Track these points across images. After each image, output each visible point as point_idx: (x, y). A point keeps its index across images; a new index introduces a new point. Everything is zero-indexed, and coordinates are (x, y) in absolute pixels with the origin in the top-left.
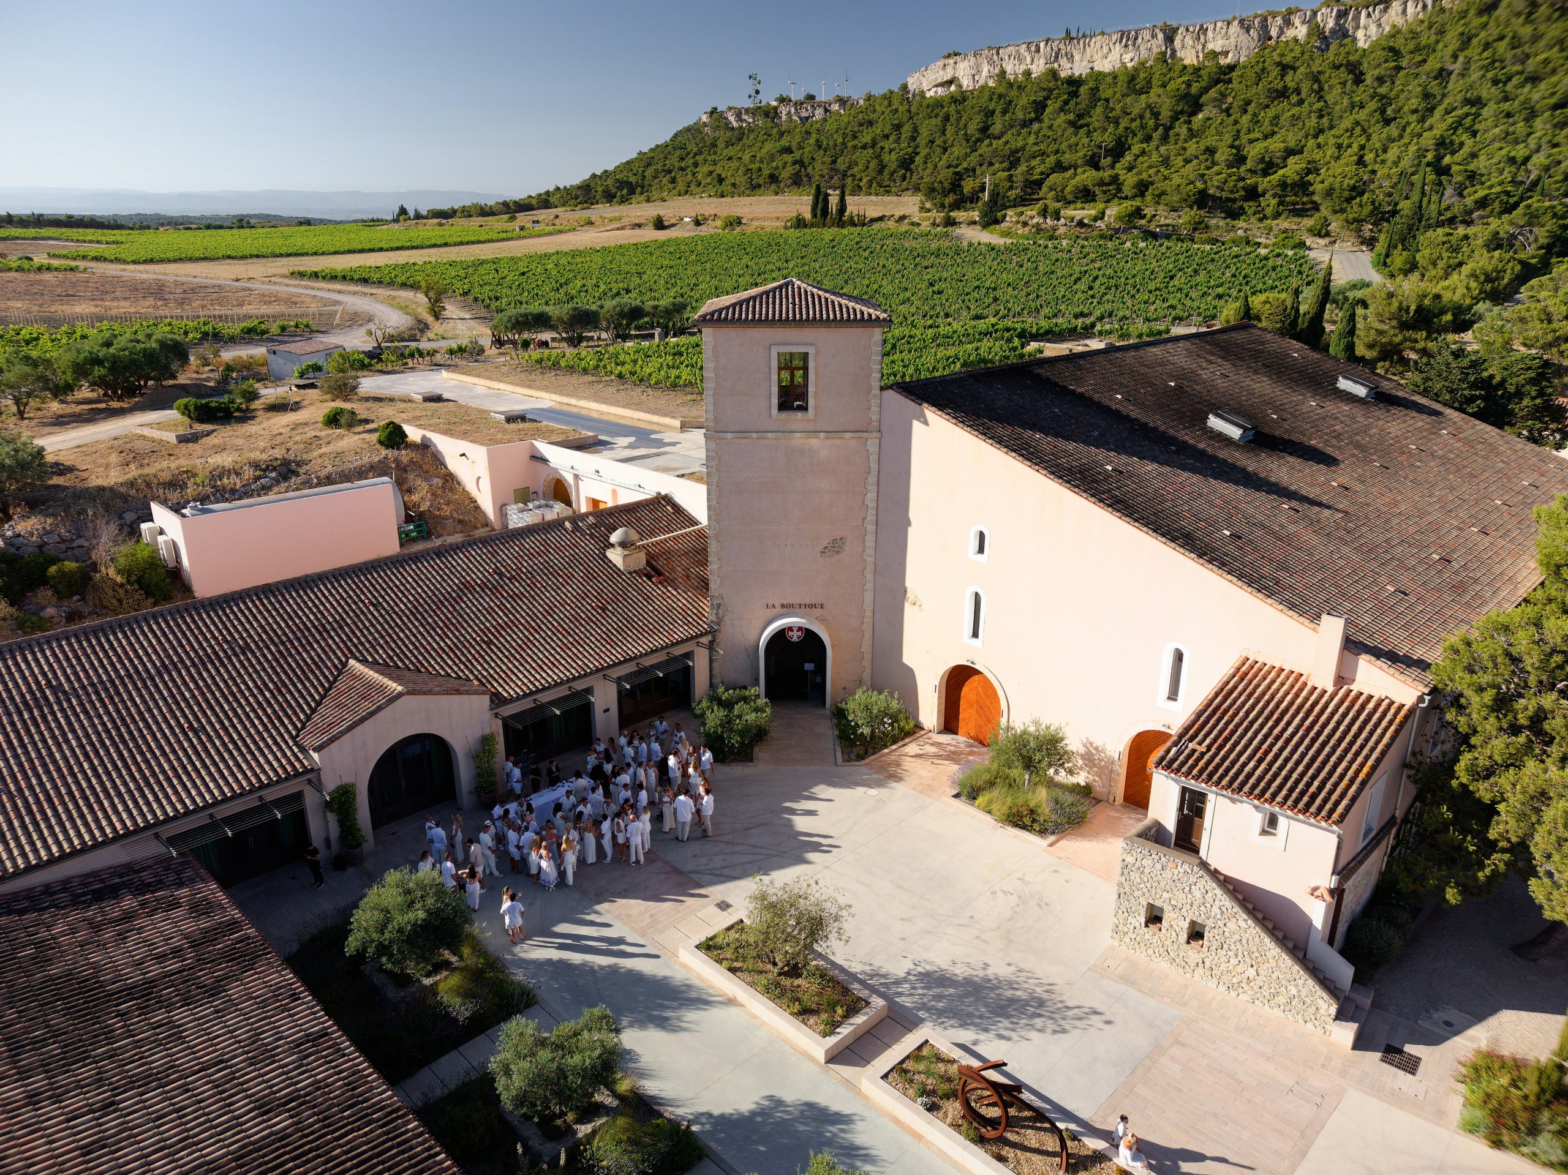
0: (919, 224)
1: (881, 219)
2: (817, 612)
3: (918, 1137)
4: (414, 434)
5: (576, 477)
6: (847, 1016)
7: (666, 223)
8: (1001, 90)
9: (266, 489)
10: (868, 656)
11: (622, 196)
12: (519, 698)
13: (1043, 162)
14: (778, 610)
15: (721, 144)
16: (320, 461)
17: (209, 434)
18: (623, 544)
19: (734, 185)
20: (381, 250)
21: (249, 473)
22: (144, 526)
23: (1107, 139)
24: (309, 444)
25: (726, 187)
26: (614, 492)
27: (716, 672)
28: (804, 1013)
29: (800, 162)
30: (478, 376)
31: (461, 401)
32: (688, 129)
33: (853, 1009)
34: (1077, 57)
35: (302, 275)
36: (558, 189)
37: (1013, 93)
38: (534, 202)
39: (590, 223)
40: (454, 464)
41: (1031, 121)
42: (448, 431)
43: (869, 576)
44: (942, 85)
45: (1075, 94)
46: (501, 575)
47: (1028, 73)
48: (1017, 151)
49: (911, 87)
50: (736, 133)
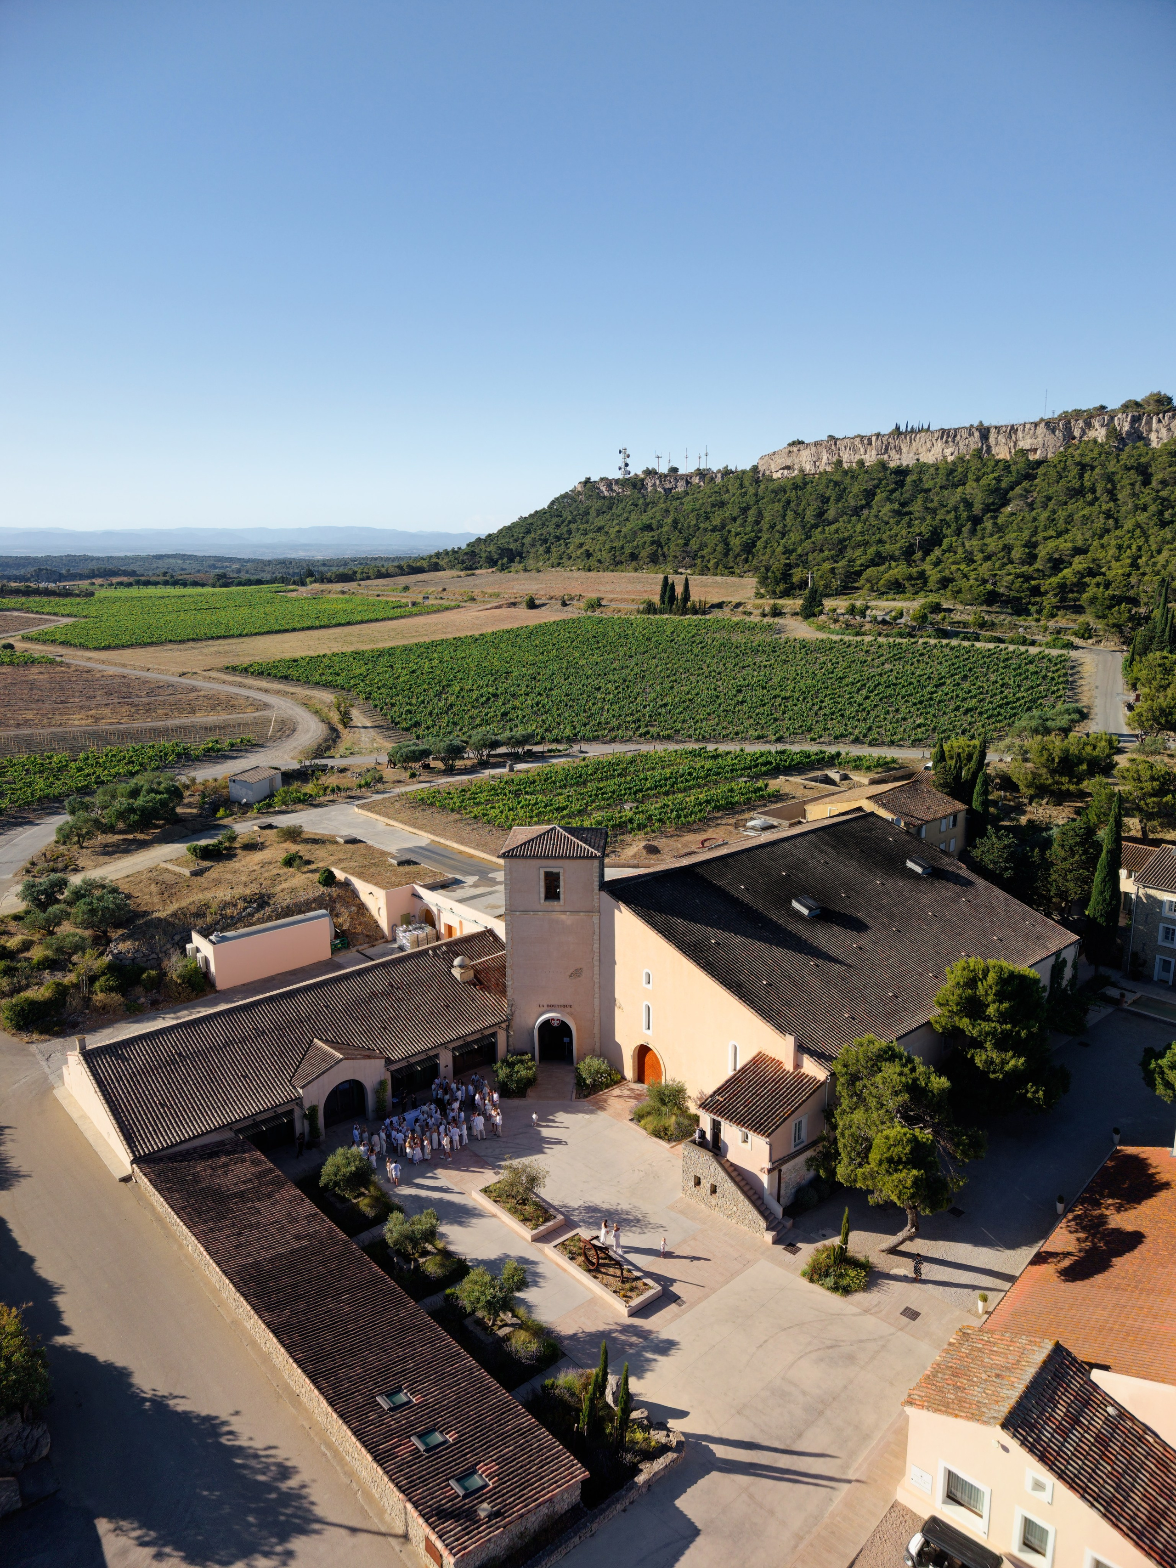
0: (751, 613)
1: (720, 606)
2: (568, 1009)
3: (565, 1270)
4: (340, 875)
5: (439, 911)
6: (544, 1222)
7: (537, 602)
8: (837, 477)
9: (251, 915)
10: (597, 1036)
11: (503, 565)
12: (400, 1060)
13: (865, 553)
14: (546, 1008)
15: (593, 513)
16: (282, 895)
17: (209, 869)
18: (461, 966)
19: (600, 561)
21: (241, 904)
22: (188, 946)
23: (923, 528)
24: (273, 881)
25: (592, 562)
26: (461, 922)
27: (510, 1042)
28: (525, 1220)
29: (658, 543)
30: (379, 814)
31: (369, 842)
32: (565, 496)
33: (547, 1220)
34: (904, 450)
35: (235, 670)
37: (848, 480)
39: (472, 599)
40: (364, 897)
41: (862, 507)
42: (361, 876)
43: (597, 990)
44: (787, 468)
45: (901, 484)
47: (861, 463)
48: (845, 540)
49: (761, 468)
50: (607, 502)
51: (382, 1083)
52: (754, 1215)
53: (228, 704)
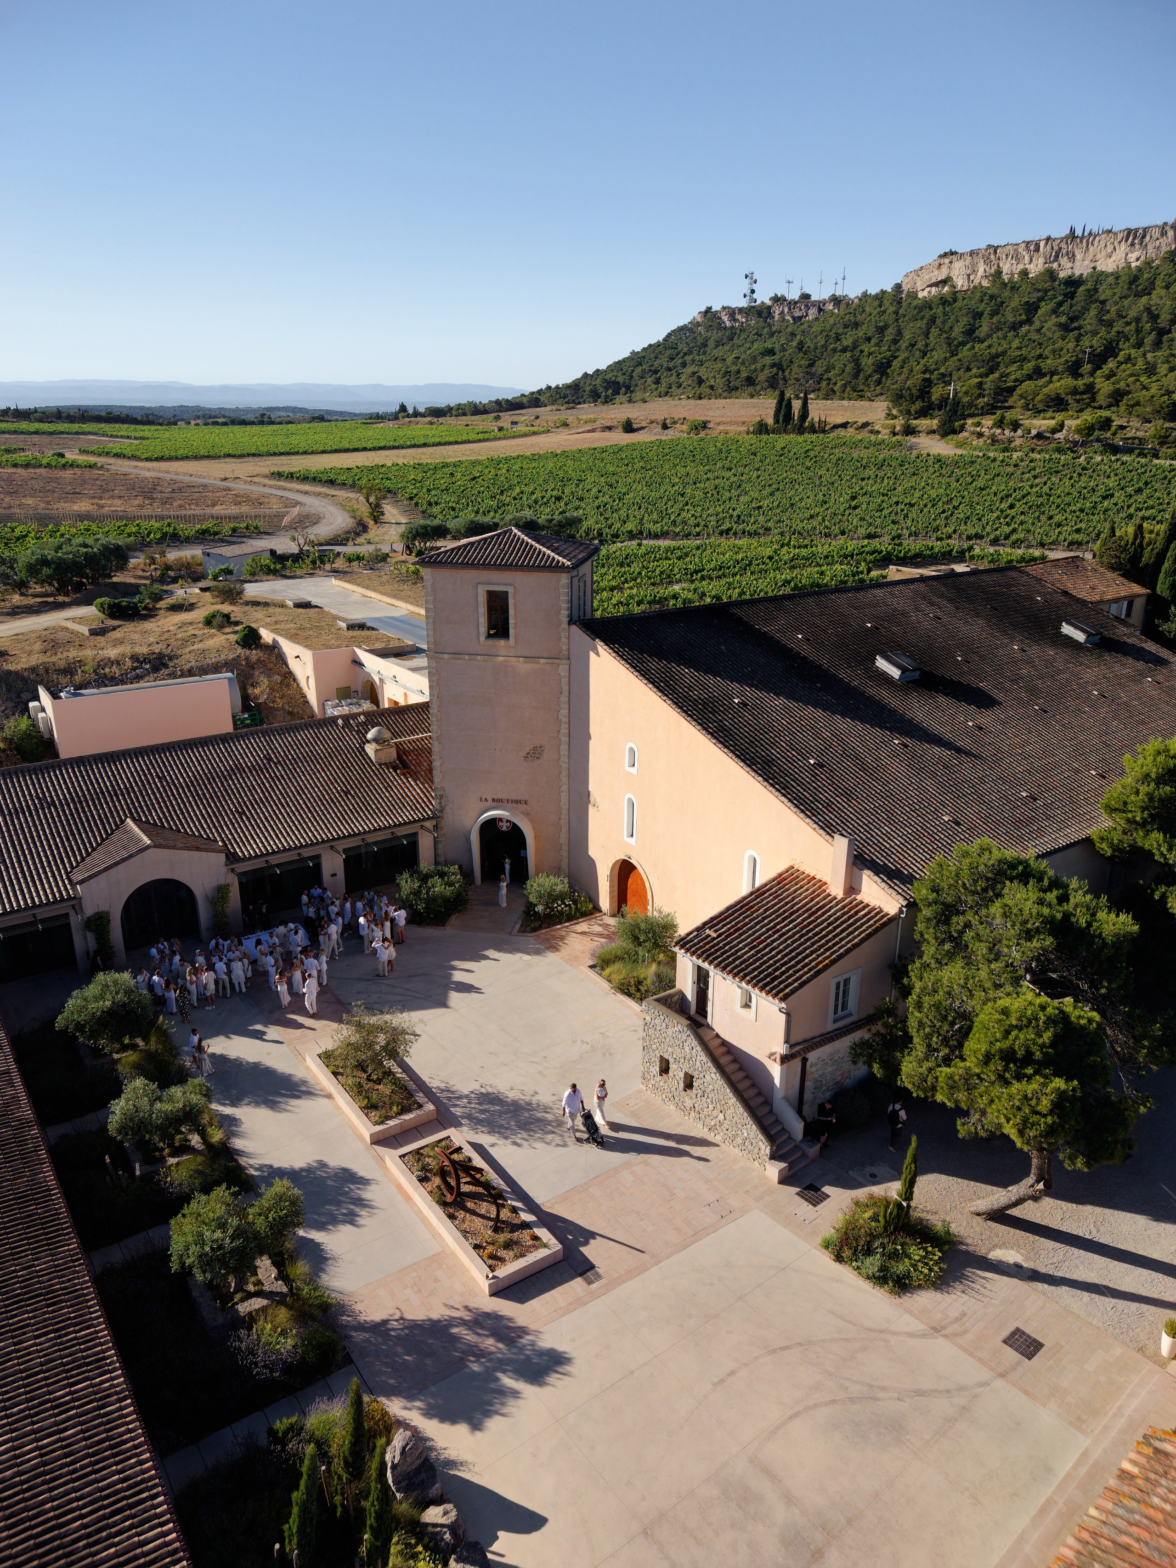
0: (878, 432)
1: (844, 425)
2: (523, 807)
3: (408, 1198)
4: (267, 636)
5: (381, 680)
6: (399, 1114)
7: (635, 426)
8: (995, 291)
9: (138, 678)
10: (565, 847)
11: (607, 397)
12: (252, 858)
13: (1021, 368)
14: (490, 803)
15: (711, 344)
16: (188, 658)
17: (115, 628)
18: (376, 740)
19: (712, 389)
20: (365, 449)
21: (129, 663)
22: (31, 704)
23: (1093, 342)
24: (185, 642)
25: (704, 389)
26: (406, 695)
27: (440, 852)
28: (369, 1107)
29: (778, 366)
30: (358, 585)
31: (326, 609)
32: (681, 329)
33: (404, 1110)
34: (1079, 257)
35: (279, 475)
36: (549, 388)
37: (1007, 293)
38: (525, 400)
39: (566, 425)
40: (293, 664)
41: (1022, 323)
42: (293, 637)
43: (564, 780)
44: (936, 284)
45: (1072, 296)
46: (270, 759)
47: (1025, 273)
48: (997, 355)
49: (905, 287)
50: (728, 333)
51: (222, 891)
52: (752, 1130)
53: (259, 502)
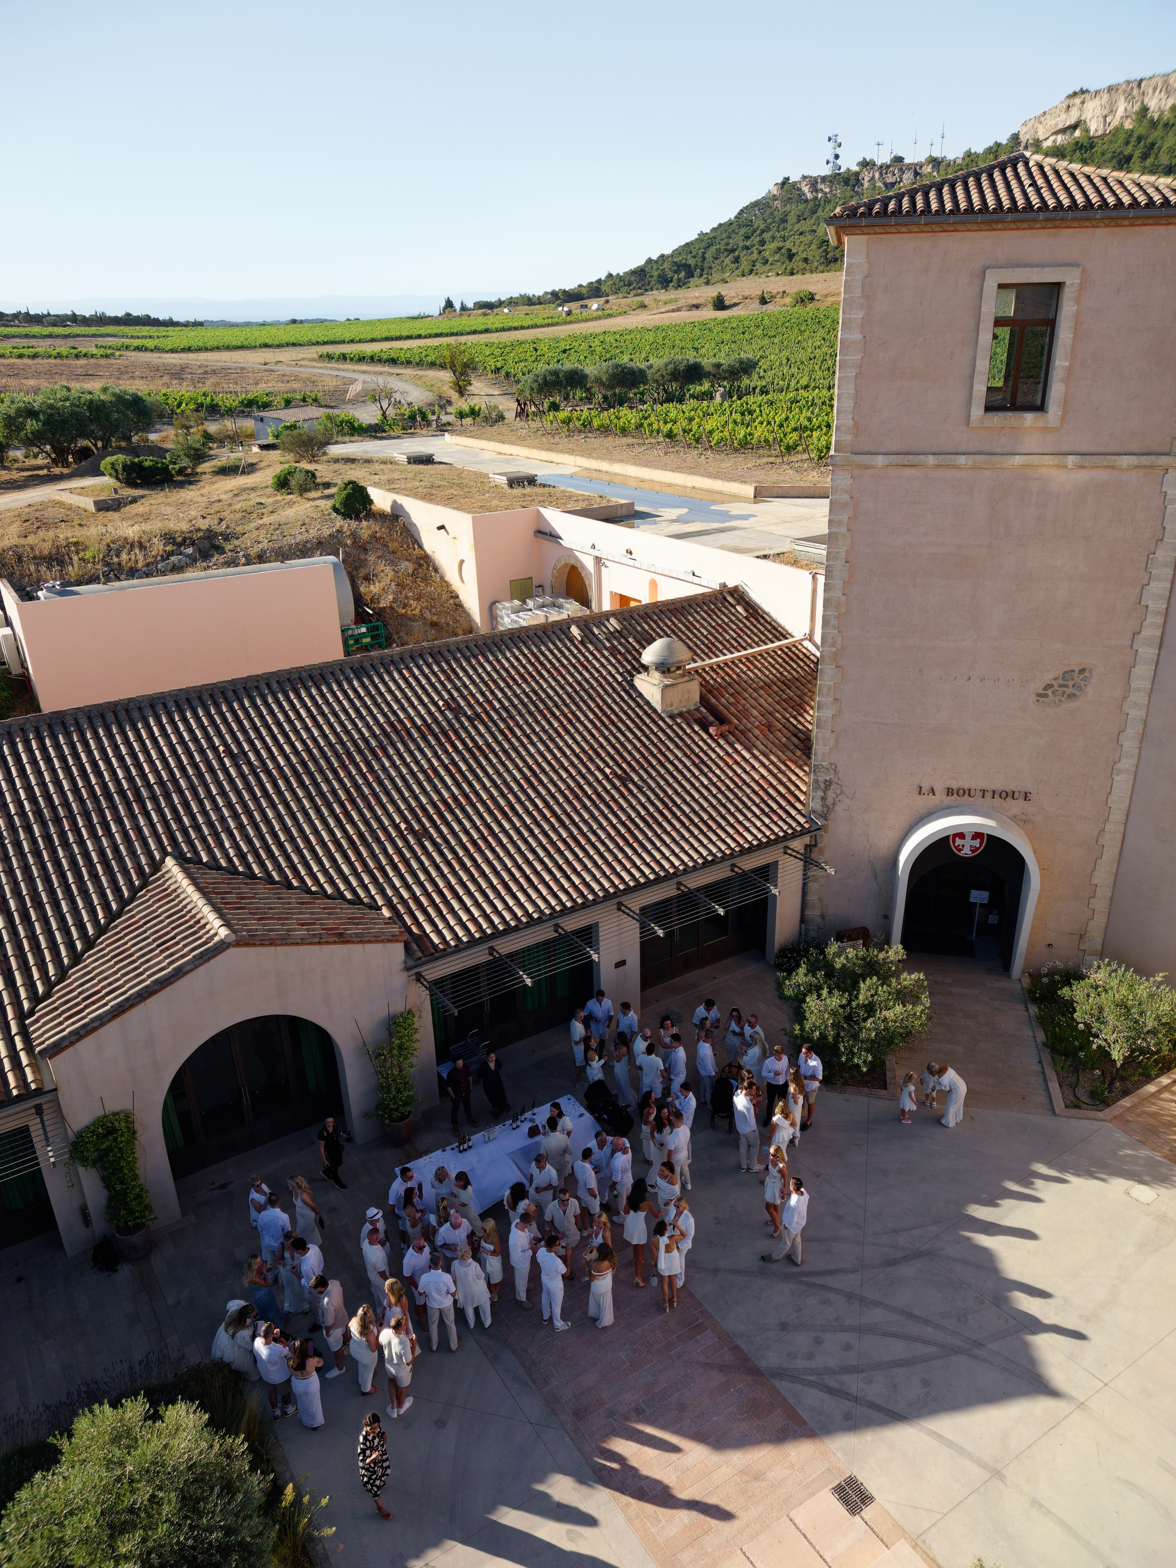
2: (1016, 806)
4: (381, 499)
5: (598, 560)
7: (727, 303)
8: (1141, 131)
9: (177, 569)
10: (1104, 892)
11: (679, 280)
12: (460, 947)
14: (940, 797)
15: (792, 218)
17: (134, 501)
18: (664, 668)
19: (806, 260)
21: (158, 547)
24: (247, 514)
25: (797, 263)
26: (653, 584)
27: (812, 898)
30: (488, 439)
31: (459, 466)
32: (755, 204)
35: (330, 357)
36: (610, 275)
37: (1159, 133)
38: (584, 291)
39: (643, 306)
43: (1130, 745)
44: (1063, 131)
46: (457, 711)
49: (1023, 138)
50: (811, 205)
53: (310, 381)
